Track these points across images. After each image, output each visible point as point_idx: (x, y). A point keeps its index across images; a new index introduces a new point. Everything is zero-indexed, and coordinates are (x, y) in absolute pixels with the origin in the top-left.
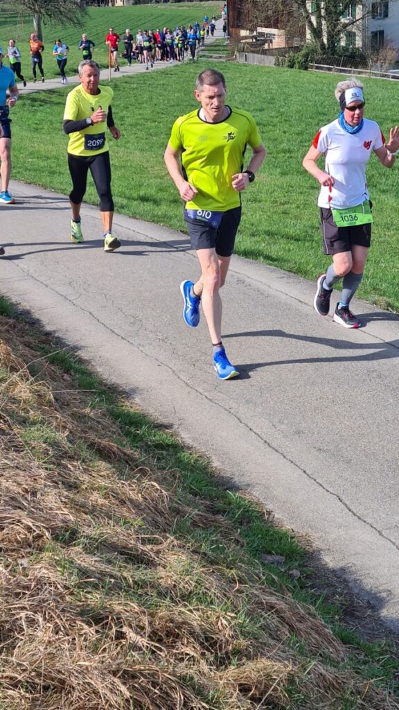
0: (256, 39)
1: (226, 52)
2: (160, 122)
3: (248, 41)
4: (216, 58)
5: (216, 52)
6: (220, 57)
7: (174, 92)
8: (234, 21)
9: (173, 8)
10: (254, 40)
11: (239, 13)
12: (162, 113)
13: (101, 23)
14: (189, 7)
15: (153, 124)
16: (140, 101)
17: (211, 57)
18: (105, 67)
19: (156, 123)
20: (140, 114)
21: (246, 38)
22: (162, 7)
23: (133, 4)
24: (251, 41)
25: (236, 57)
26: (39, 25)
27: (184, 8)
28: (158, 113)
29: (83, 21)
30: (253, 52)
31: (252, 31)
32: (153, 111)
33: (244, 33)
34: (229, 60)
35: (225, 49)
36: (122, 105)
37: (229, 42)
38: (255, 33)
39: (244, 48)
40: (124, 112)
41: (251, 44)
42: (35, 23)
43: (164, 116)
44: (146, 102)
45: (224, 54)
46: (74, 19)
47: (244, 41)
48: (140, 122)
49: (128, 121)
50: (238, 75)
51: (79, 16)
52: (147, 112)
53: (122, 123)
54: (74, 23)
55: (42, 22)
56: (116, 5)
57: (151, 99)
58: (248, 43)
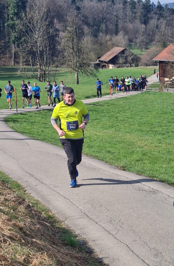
5: (154, 87)
6: (156, 90)
7: (140, 105)
8: (162, 73)
9: (135, 69)
11: (165, 71)
13: (103, 76)
14: (141, 68)
16: (125, 109)
17: (152, 89)
18: (107, 94)
20: (125, 116)
21: (167, 81)
22: (130, 69)
24: (170, 83)
25: (163, 90)
28: (133, 115)
29: (96, 74)
30: (171, 87)
33: (166, 79)
34: (160, 91)
35: (158, 86)
36: (117, 111)
37: (160, 83)
38: (171, 79)
39: (167, 86)
40: (118, 115)
42: (76, 75)
44: (128, 110)
46: (93, 74)
48: (125, 119)
49: (120, 118)
50: (168, 97)
52: (128, 114)
53: (117, 119)
55: (79, 75)
56: (110, 68)
57: (130, 108)
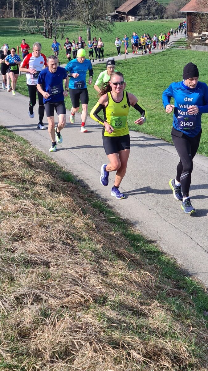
0: (201, 37)
1: (186, 45)
2: (151, 81)
3: (197, 39)
4: (180, 48)
5: (180, 45)
6: (183, 47)
7: (158, 66)
8: (190, 28)
9: (159, 22)
10: (201, 39)
11: (193, 24)
12: (152, 77)
13: (121, 30)
14: (167, 21)
15: (147, 83)
16: (141, 70)
17: (178, 47)
18: (123, 53)
19: (149, 82)
20: (141, 77)
21: (196, 37)
22: (153, 22)
23: (138, 20)
24: (199, 39)
25: (191, 47)
26: (89, 32)
27: (164, 22)
28: (150, 77)
29: (112, 29)
30: (200, 45)
31: (199, 34)
32: (148, 76)
33: (195, 35)
34: (187, 49)
35: (185, 43)
36: (132, 72)
37: (187, 39)
38: (201, 35)
39: (195, 43)
40: (133, 76)
41: (199, 41)
42: (87, 31)
43: (153, 78)
44: (144, 71)
45: (185, 46)
46: (108, 28)
47: (195, 39)
48: (141, 81)
49: (134, 81)
50: (192, 56)
51: (110, 27)
52: (144, 76)
53: (132, 82)
54: (107, 31)
55: (91, 30)
56: (129, 21)
57: (147, 69)
58: (197, 40)
